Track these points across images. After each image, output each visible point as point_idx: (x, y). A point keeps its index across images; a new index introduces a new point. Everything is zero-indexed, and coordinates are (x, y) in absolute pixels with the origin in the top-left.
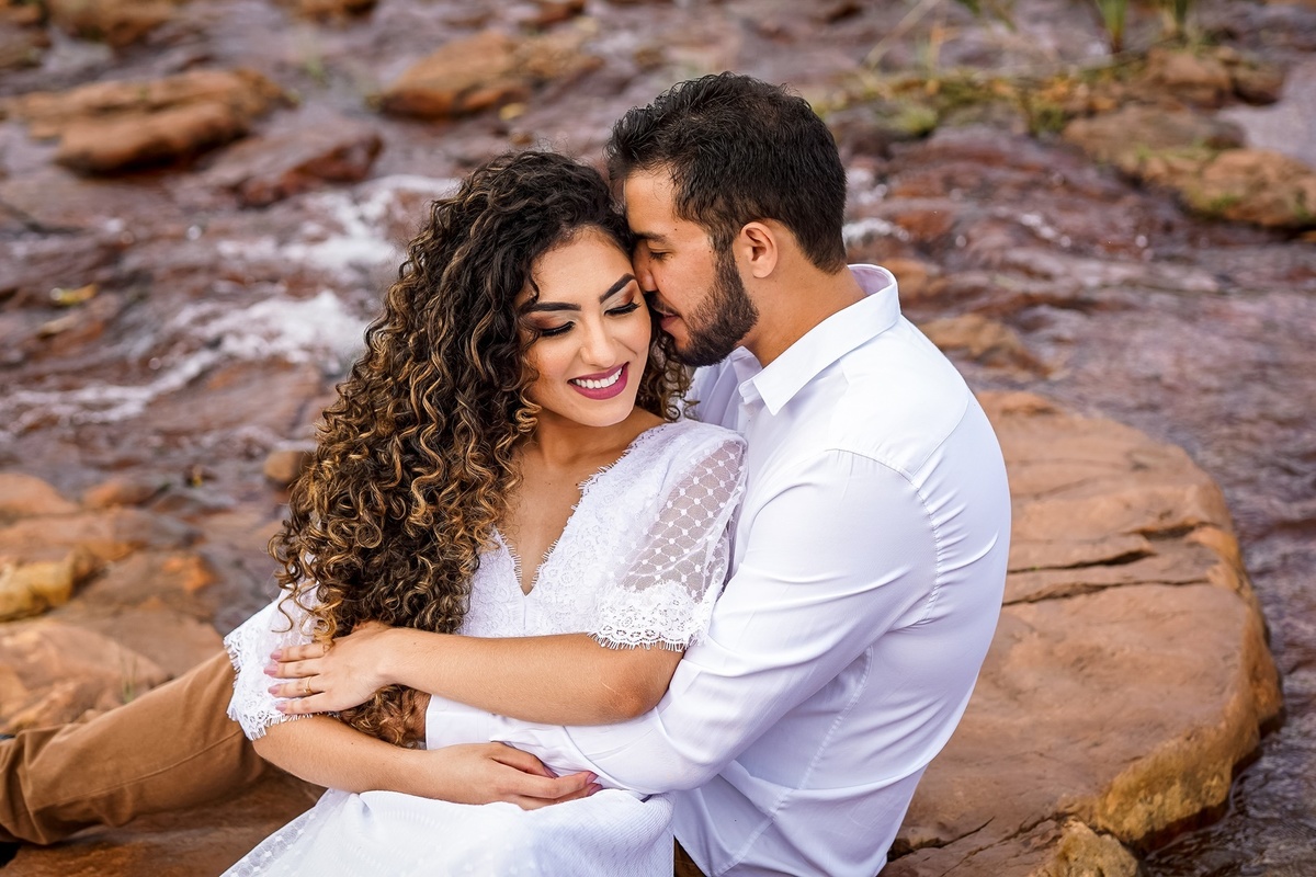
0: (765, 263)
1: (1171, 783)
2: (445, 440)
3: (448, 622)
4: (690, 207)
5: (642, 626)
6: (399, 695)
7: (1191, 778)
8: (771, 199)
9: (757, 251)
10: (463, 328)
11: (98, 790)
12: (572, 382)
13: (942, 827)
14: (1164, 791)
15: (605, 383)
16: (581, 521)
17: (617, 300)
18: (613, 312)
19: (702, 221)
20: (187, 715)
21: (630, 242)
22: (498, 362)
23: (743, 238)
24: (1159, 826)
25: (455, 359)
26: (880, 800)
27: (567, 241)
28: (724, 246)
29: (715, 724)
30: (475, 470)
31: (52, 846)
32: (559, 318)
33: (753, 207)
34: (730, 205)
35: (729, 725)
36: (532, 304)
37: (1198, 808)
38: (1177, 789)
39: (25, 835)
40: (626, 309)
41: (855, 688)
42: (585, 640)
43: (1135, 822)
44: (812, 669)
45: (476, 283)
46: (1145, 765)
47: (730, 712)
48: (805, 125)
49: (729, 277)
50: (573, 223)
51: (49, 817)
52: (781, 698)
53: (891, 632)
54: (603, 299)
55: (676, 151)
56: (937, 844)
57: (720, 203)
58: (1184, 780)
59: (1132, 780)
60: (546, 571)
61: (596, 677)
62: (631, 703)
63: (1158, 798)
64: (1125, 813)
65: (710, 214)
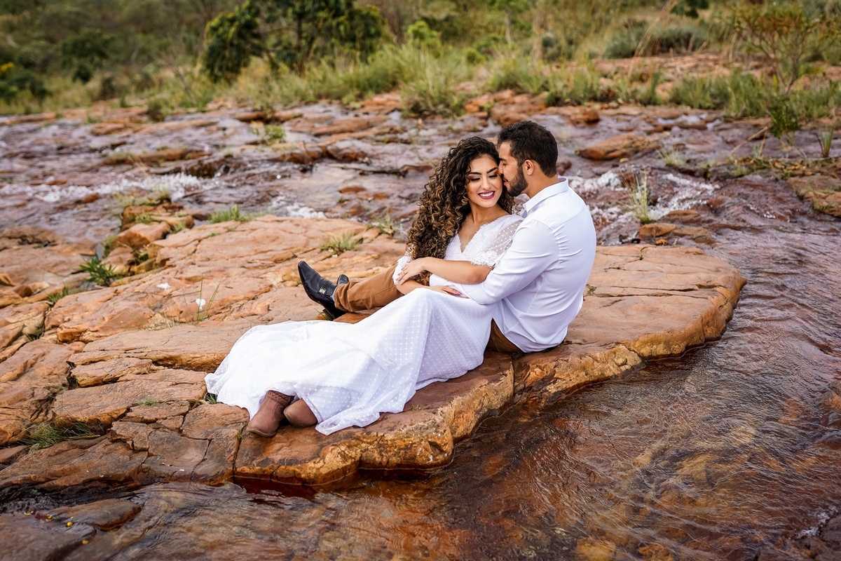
0: (530, 171)
1: (660, 343)
2: (442, 205)
3: (441, 256)
4: (514, 153)
5: (482, 261)
6: (426, 273)
7: (667, 344)
8: (534, 155)
9: (529, 168)
10: (450, 177)
11: (364, 297)
12: (479, 194)
13: (584, 340)
14: (657, 345)
15: (487, 195)
16: (478, 235)
17: (492, 174)
18: (491, 177)
19: (516, 157)
20: (386, 279)
21: (497, 160)
22: (458, 187)
23: (525, 163)
24: (654, 355)
25: (448, 185)
26: (548, 319)
27: (480, 157)
28: (520, 165)
29: (496, 286)
30: (448, 213)
31: (353, 313)
32: (476, 176)
33: (529, 156)
34: (523, 154)
35: (500, 287)
36: (469, 173)
37: (669, 353)
38: (662, 345)
39: (347, 308)
40: (495, 176)
41: (539, 287)
42: (468, 263)
43: (646, 351)
44: (522, 277)
45: (456, 166)
46: (651, 336)
47: (500, 284)
48: (547, 138)
49: (521, 173)
50: (482, 153)
51: (353, 303)
52: (515, 283)
53: (545, 271)
54: (488, 173)
55: (513, 138)
56: (580, 344)
57: (521, 153)
58: (665, 343)
59: (646, 339)
60: (467, 247)
61: (468, 271)
62: (475, 279)
63: (655, 347)
64: (642, 348)
65: (518, 156)
